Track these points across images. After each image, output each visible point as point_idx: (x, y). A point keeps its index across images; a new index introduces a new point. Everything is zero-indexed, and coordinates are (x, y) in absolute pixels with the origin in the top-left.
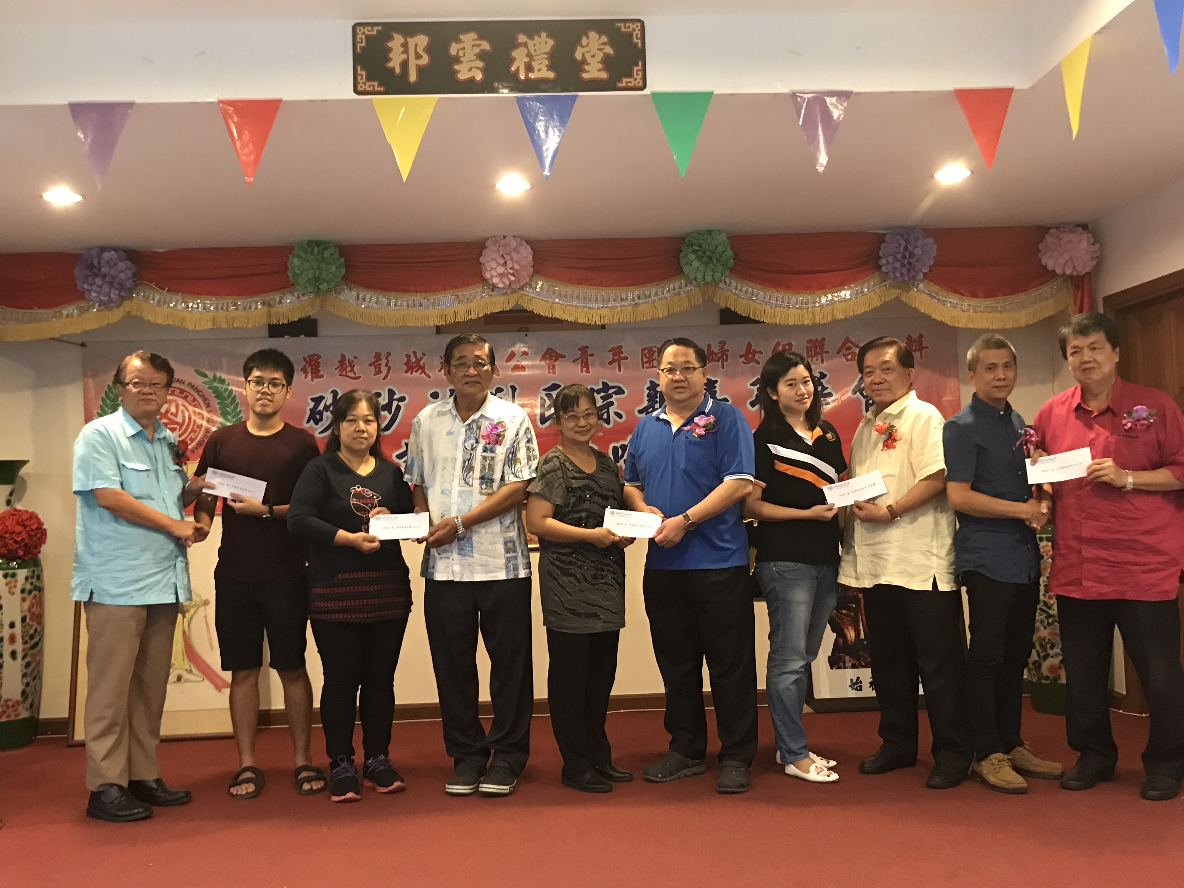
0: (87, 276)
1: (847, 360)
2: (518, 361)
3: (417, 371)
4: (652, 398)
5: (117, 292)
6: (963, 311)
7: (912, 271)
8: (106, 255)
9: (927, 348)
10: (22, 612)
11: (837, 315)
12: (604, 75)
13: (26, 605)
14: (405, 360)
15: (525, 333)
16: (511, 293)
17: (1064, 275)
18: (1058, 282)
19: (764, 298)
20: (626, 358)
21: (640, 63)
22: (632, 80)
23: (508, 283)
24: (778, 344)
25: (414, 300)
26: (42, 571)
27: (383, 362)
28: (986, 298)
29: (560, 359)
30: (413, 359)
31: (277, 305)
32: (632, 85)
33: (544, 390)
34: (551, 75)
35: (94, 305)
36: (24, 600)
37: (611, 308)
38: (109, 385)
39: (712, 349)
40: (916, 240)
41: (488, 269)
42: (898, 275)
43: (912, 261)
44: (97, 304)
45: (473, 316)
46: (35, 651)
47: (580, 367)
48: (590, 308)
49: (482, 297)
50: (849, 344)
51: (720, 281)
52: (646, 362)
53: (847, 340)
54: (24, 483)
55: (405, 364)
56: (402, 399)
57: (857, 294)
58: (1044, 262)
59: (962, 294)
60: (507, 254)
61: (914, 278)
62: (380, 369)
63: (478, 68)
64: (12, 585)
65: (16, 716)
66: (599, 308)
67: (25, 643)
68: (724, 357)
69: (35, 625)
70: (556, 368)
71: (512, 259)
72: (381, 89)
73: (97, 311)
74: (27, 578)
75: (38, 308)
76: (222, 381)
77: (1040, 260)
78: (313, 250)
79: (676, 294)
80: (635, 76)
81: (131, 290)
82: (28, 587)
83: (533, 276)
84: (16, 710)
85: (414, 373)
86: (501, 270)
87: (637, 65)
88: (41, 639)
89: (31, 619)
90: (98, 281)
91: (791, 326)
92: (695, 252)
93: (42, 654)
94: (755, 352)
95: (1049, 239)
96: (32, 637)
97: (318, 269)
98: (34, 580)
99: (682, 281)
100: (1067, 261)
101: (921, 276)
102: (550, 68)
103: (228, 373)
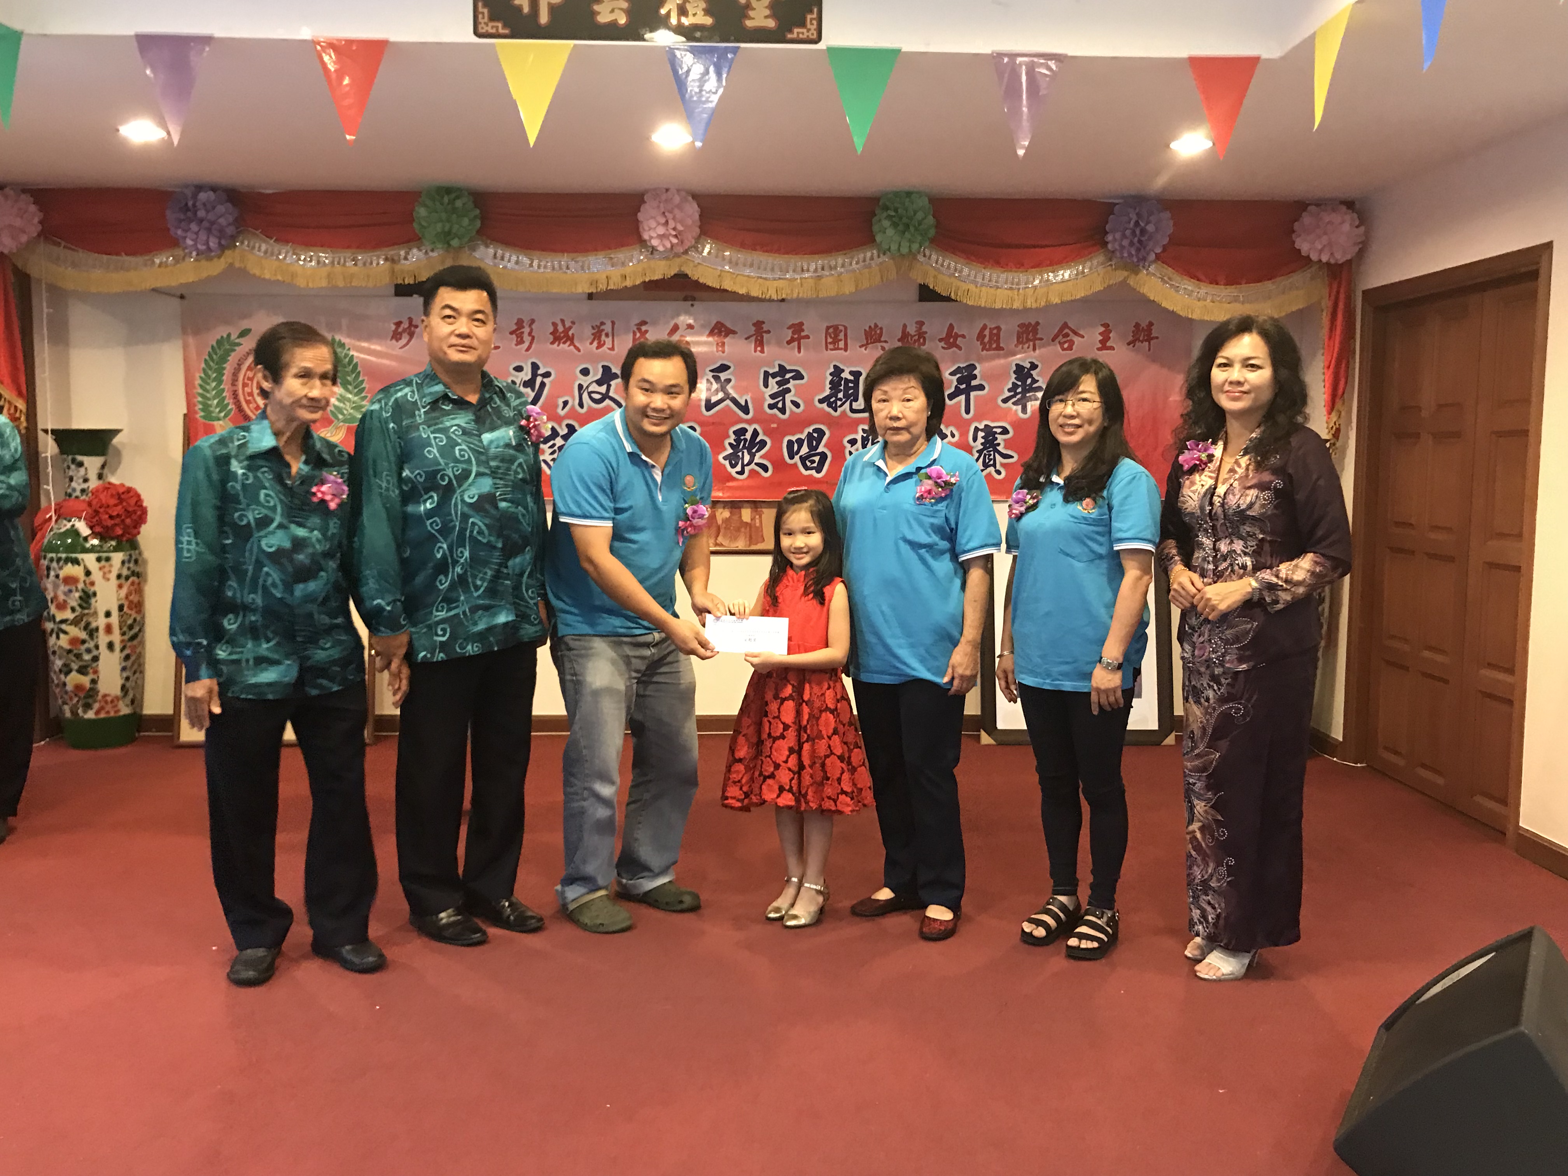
0: (181, 221)
1: (1064, 349)
2: (682, 336)
3: (564, 343)
4: (835, 386)
5: (217, 241)
6: (1199, 300)
7: (1142, 251)
8: (203, 196)
9: (1157, 338)
10: (118, 600)
11: (1053, 299)
12: (771, 24)
13: (124, 592)
14: (551, 329)
15: (691, 303)
16: (674, 257)
17: (1320, 261)
18: (1313, 269)
19: (969, 275)
20: (808, 337)
21: (815, 10)
22: (805, 31)
23: (669, 246)
24: (984, 327)
25: (560, 262)
26: (140, 554)
27: (526, 330)
28: (1226, 284)
29: (731, 335)
30: (561, 328)
31: (403, 262)
32: (805, 36)
33: (712, 371)
34: (708, 21)
35: (191, 253)
36: (120, 586)
37: (790, 280)
38: (212, 347)
39: (908, 329)
40: (1151, 213)
41: (646, 228)
42: (1126, 255)
43: (1143, 239)
44: (194, 254)
45: (629, 283)
46: (135, 642)
47: (753, 346)
48: (765, 279)
49: (639, 261)
50: (1067, 331)
51: (919, 252)
52: (830, 343)
53: (1065, 325)
54: (118, 453)
55: (551, 333)
56: (547, 375)
57: (1077, 275)
58: (1297, 246)
59: (1198, 280)
60: (671, 212)
61: (1144, 259)
62: (522, 338)
63: (621, 9)
64: (106, 570)
65: (116, 712)
66: (775, 279)
67: (123, 634)
68: (922, 340)
69: (134, 615)
70: (726, 347)
71: (674, 219)
72: (507, 31)
73: (196, 260)
74: (123, 563)
75: (127, 254)
76: (342, 345)
77: (1294, 242)
78: (443, 197)
79: (866, 267)
80: (809, 26)
81: (234, 238)
82: (125, 572)
83: (699, 236)
84: (116, 706)
85: (561, 345)
86: (661, 230)
87: (811, 12)
88: (140, 630)
89: (130, 608)
90: (194, 227)
91: (998, 310)
92: (889, 217)
93: (144, 648)
94: (957, 336)
95: (1307, 219)
96: (131, 627)
97: (448, 221)
98: (131, 565)
99: (875, 252)
100: (1324, 246)
101: (1152, 256)
102: (707, 12)
103: (349, 336)
